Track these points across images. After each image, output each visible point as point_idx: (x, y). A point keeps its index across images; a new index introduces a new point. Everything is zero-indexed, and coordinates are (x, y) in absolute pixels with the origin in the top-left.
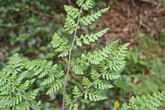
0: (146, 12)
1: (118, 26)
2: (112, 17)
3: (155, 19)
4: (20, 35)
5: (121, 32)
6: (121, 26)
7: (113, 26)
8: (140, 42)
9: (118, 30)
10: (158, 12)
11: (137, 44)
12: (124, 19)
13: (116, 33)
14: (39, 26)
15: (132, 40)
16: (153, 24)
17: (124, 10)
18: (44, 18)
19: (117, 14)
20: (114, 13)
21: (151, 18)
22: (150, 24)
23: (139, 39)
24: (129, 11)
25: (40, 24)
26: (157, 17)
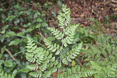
0: (96, 4)
1: (77, 13)
2: (73, 7)
3: (102, 9)
4: (9, 17)
5: (79, 17)
6: (79, 13)
7: (74, 13)
8: (91, 24)
9: (77, 15)
10: (105, 4)
11: (89, 25)
12: (81, 8)
13: (76, 17)
14: (22, 11)
15: (86, 23)
16: (100, 12)
17: (82, 2)
18: (26, 5)
19: (77, 5)
20: (74, 4)
21: (99, 8)
22: (99, 12)
23: (91, 22)
24: (85, 3)
25: (23, 9)
26: (103, 7)
